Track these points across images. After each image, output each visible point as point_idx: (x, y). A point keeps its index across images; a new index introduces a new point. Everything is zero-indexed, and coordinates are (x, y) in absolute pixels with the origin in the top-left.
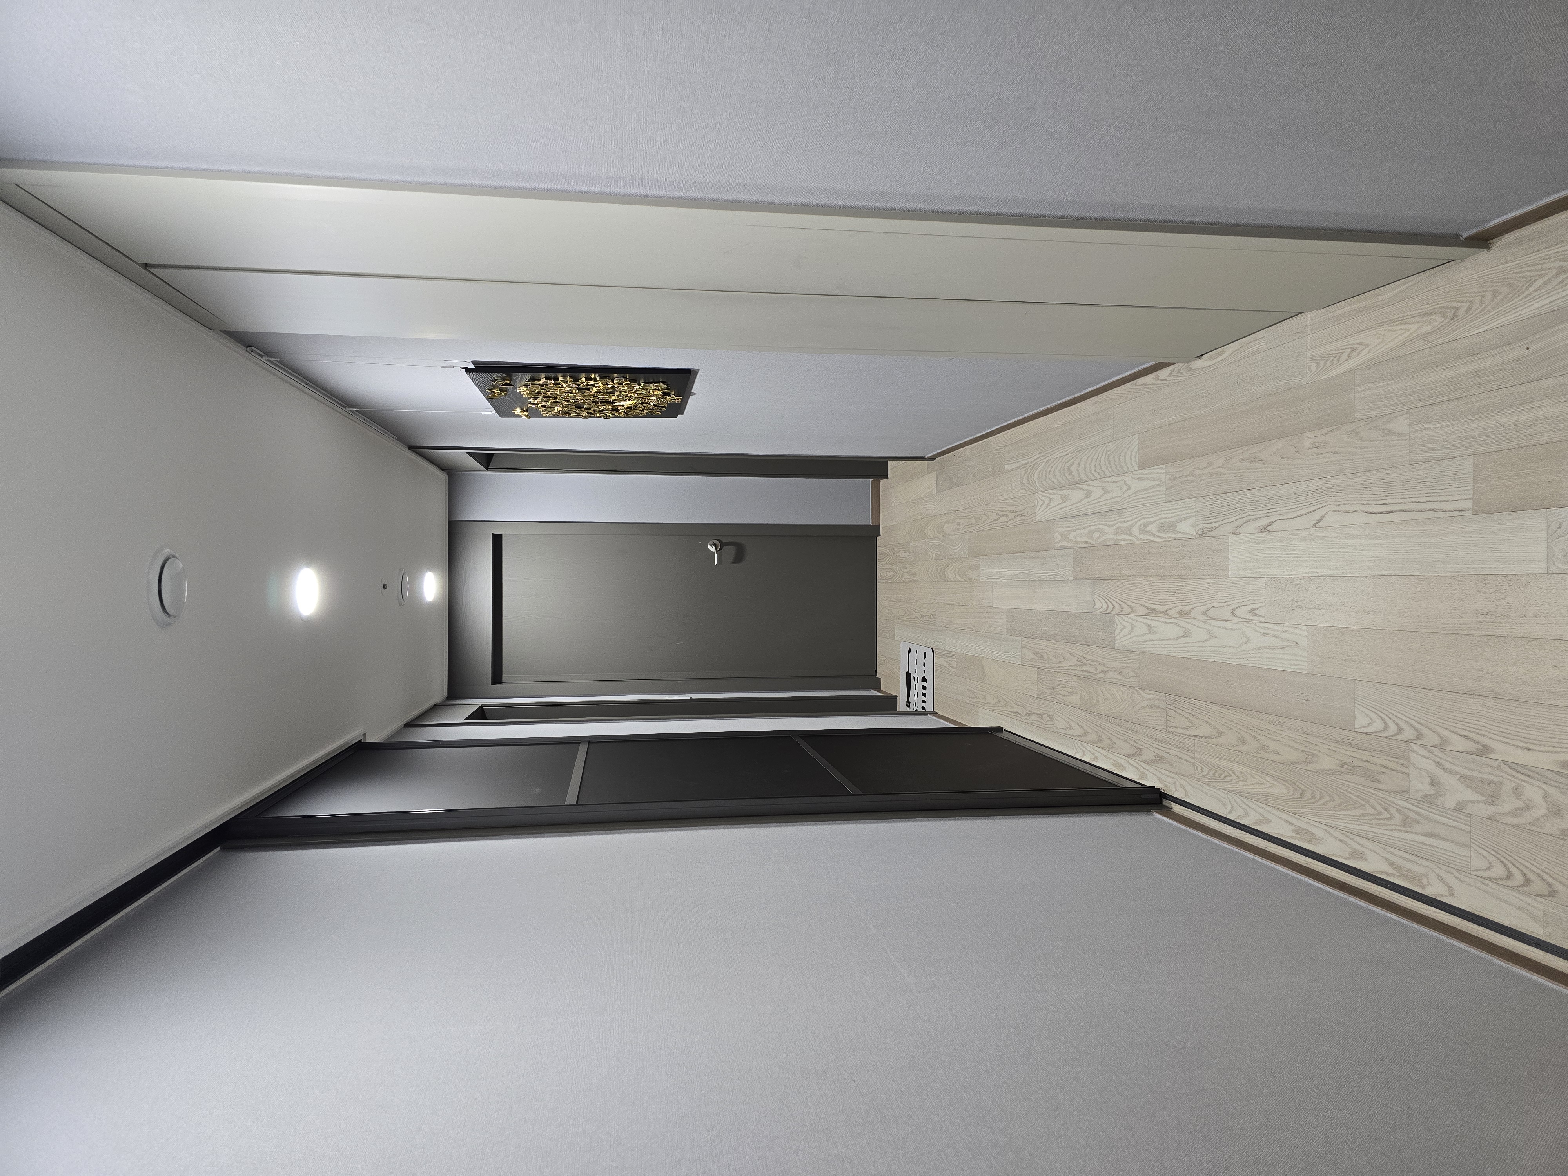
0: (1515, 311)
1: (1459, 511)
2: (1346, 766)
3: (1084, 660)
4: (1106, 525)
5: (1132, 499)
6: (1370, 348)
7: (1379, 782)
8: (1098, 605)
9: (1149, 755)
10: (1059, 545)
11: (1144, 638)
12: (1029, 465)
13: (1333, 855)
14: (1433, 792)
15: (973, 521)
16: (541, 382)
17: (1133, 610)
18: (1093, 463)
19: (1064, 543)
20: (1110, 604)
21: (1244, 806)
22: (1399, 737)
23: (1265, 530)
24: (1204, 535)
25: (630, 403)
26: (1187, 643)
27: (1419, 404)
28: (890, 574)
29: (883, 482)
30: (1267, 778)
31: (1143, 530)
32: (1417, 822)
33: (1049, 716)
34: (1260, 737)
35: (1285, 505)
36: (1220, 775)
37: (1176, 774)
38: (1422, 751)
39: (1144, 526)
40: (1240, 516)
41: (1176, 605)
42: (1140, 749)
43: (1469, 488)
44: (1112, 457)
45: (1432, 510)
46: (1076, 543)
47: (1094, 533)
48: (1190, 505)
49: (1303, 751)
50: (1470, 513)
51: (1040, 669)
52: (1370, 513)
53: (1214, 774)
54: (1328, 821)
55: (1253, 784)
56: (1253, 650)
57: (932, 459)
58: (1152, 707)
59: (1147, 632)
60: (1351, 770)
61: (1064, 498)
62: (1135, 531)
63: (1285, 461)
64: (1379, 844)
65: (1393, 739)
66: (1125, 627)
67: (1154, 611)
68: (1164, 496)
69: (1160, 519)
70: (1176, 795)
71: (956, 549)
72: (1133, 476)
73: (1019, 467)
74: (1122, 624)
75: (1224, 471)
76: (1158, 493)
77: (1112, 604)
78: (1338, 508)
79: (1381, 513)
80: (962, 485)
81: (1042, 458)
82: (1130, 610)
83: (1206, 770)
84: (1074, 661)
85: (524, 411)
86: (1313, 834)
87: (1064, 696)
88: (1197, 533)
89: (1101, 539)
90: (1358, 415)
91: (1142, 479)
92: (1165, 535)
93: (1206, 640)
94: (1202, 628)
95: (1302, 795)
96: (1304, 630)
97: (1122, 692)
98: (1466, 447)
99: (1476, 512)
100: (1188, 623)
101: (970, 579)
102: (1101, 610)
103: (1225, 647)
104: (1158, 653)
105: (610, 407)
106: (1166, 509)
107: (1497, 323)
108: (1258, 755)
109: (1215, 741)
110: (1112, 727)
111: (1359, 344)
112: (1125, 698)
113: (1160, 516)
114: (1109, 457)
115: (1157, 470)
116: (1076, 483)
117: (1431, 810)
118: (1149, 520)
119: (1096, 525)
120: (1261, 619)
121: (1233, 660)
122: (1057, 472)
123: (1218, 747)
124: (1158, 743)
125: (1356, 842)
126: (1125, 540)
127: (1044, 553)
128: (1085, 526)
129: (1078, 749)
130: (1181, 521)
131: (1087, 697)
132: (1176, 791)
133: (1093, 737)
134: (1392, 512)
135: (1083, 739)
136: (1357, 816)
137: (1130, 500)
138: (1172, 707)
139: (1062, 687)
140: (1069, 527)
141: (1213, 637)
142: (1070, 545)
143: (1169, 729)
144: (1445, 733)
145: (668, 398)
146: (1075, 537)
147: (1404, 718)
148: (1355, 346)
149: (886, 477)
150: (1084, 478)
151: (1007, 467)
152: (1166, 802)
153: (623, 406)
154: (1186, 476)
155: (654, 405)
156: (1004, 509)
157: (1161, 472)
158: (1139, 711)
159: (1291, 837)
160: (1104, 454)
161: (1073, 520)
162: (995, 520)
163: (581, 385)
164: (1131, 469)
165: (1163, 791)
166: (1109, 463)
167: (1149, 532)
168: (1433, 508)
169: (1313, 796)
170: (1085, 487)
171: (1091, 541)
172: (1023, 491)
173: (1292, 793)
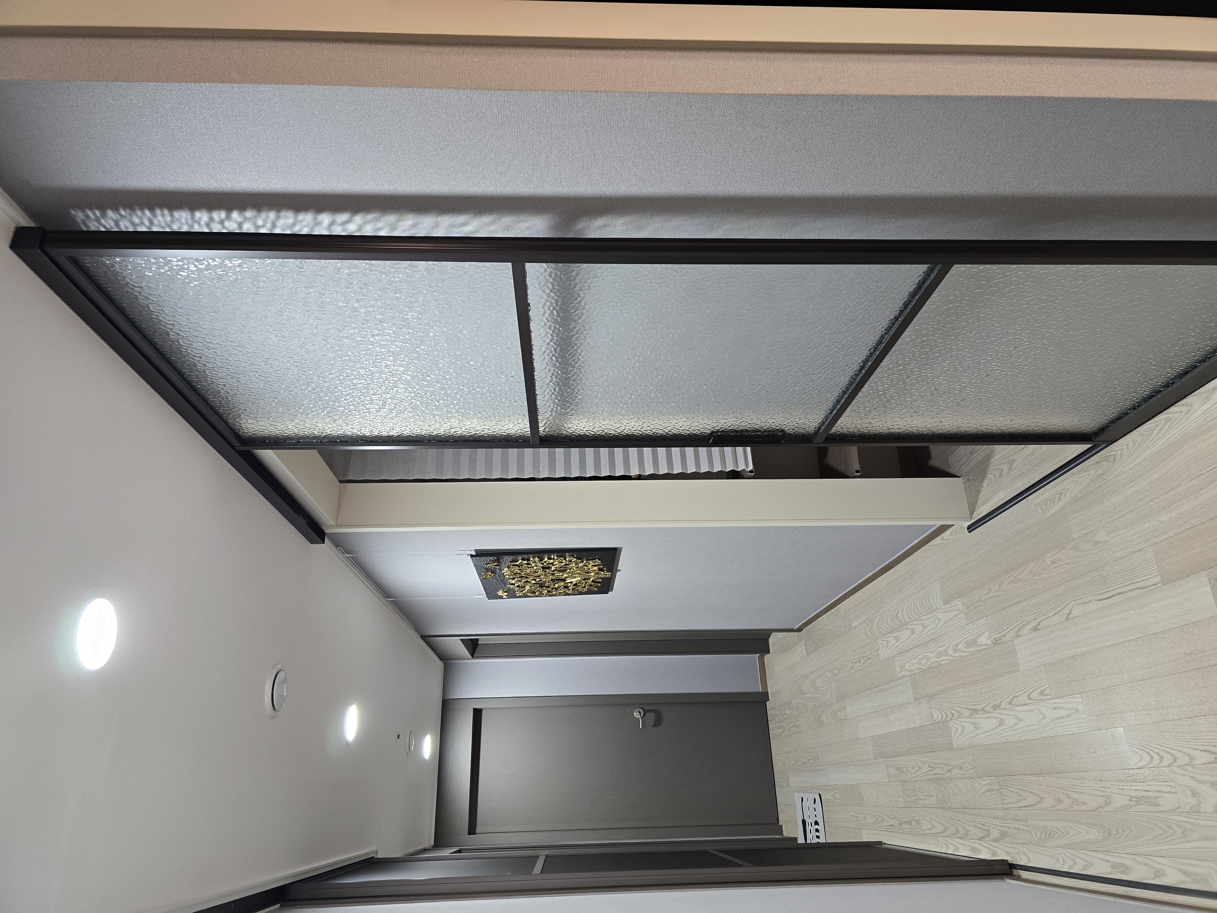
0: (1148, 450)
1: (1154, 585)
2: (1134, 799)
3: (933, 765)
4: (929, 652)
5: (943, 628)
6: (1070, 490)
7: (1159, 805)
8: (935, 716)
9: (995, 834)
10: (899, 675)
11: (973, 734)
12: (868, 619)
13: (1144, 879)
14: (1195, 802)
15: (836, 671)
16: (518, 563)
17: (961, 715)
18: (912, 608)
19: (903, 673)
20: (943, 713)
21: (1072, 857)
22: (1163, 764)
23: (1036, 629)
24: (997, 643)
25: (576, 579)
26: (1003, 730)
27: (1110, 520)
28: (780, 731)
29: (767, 657)
30: (1083, 827)
31: (955, 650)
32: (1193, 831)
33: (916, 821)
34: (1070, 793)
35: (1045, 608)
36: (1050, 835)
37: (1018, 844)
38: (1180, 771)
39: (956, 646)
40: (1018, 623)
41: (989, 702)
42: (988, 830)
43: (1155, 568)
44: (924, 601)
45: (1137, 589)
46: (911, 671)
47: (922, 660)
48: (983, 623)
49: (1102, 796)
50: (1160, 584)
51: (903, 782)
52: (1100, 600)
53: (1045, 836)
54: (1133, 850)
55: (1073, 835)
56: (1049, 723)
57: (799, 630)
58: (989, 790)
59: (974, 729)
60: (1137, 801)
61: (897, 638)
62: (950, 652)
63: (1037, 577)
64: (1172, 859)
65: (1159, 767)
66: (957, 729)
67: (975, 711)
68: (965, 620)
69: (965, 638)
70: (1022, 863)
71: (826, 697)
72: (942, 611)
73: (862, 623)
74: (955, 727)
75: (1000, 593)
76: (960, 619)
77: (945, 713)
78: (1078, 602)
79: (1107, 598)
80: (824, 646)
81: (876, 613)
82: (959, 714)
83: (1038, 834)
84: (926, 768)
85: (505, 592)
86: (1125, 865)
87: (924, 800)
88: (992, 642)
89: (929, 664)
90: (1075, 536)
91: (947, 612)
92: (971, 650)
93: (1016, 724)
94: (1011, 715)
95: (1110, 834)
96: (1079, 698)
97: (965, 784)
98: (1145, 541)
99: (1164, 584)
100: (1000, 714)
101: (840, 719)
102: (938, 720)
103: (1029, 726)
104: (985, 744)
105: (563, 584)
106: (968, 630)
107: (1140, 459)
108: (1072, 809)
109: (1039, 806)
110: (963, 817)
111: (1063, 489)
112: (969, 788)
113: (965, 636)
114: (922, 601)
115: (956, 603)
116: (903, 625)
117: (1200, 818)
118: (958, 641)
119: (922, 654)
120: (1050, 697)
121: (1038, 735)
122: (889, 621)
123: (1043, 811)
124: (1000, 821)
125: (1156, 862)
126: (944, 660)
127: (890, 684)
128: (915, 656)
129: (943, 845)
130: (980, 636)
131: (941, 796)
132: (1021, 859)
133: (951, 830)
134: (1113, 596)
135: (944, 834)
136: (1151, 839)
137: (942, 629)
138: (1003, 787)
139: (922, 793)
140: (904, 660)
141: (1020, 720)
142: (908, 673)
143: (1005, 806)
144: (1191, 752)
145: (602, 573)
146: (910, 667)
147: (1161, 748)
148: (1061, 492)
149: (768, 652)
150: (908, 620)
151: (853, 625)
152: (1015, 872)
153: (571, 582)
154: (976, 603)
155: (593, 581)
156: (857, 657)
157: (959, 604)
158: (981, 797)
159: (1111, 873)
160: (918, 600)
161: (906, 654)
162: (851, 667)
163: (545, 564)
164: (938, 606)
165: (1011, 863)
166: (923, 606)
167: (960, 650)
168: (1137, 587)
169: (1118, 832)
170: (910, 627)
171: (922, 667)
172: (867, 640)
173: (1102, 833)
